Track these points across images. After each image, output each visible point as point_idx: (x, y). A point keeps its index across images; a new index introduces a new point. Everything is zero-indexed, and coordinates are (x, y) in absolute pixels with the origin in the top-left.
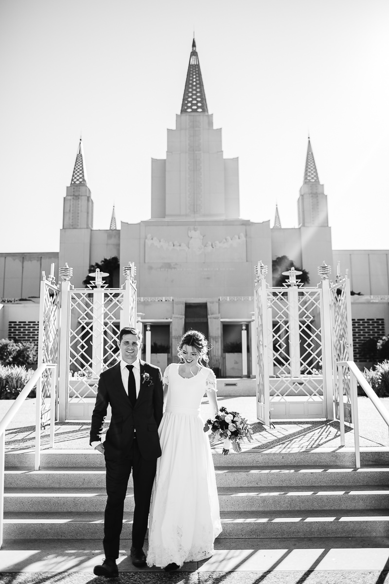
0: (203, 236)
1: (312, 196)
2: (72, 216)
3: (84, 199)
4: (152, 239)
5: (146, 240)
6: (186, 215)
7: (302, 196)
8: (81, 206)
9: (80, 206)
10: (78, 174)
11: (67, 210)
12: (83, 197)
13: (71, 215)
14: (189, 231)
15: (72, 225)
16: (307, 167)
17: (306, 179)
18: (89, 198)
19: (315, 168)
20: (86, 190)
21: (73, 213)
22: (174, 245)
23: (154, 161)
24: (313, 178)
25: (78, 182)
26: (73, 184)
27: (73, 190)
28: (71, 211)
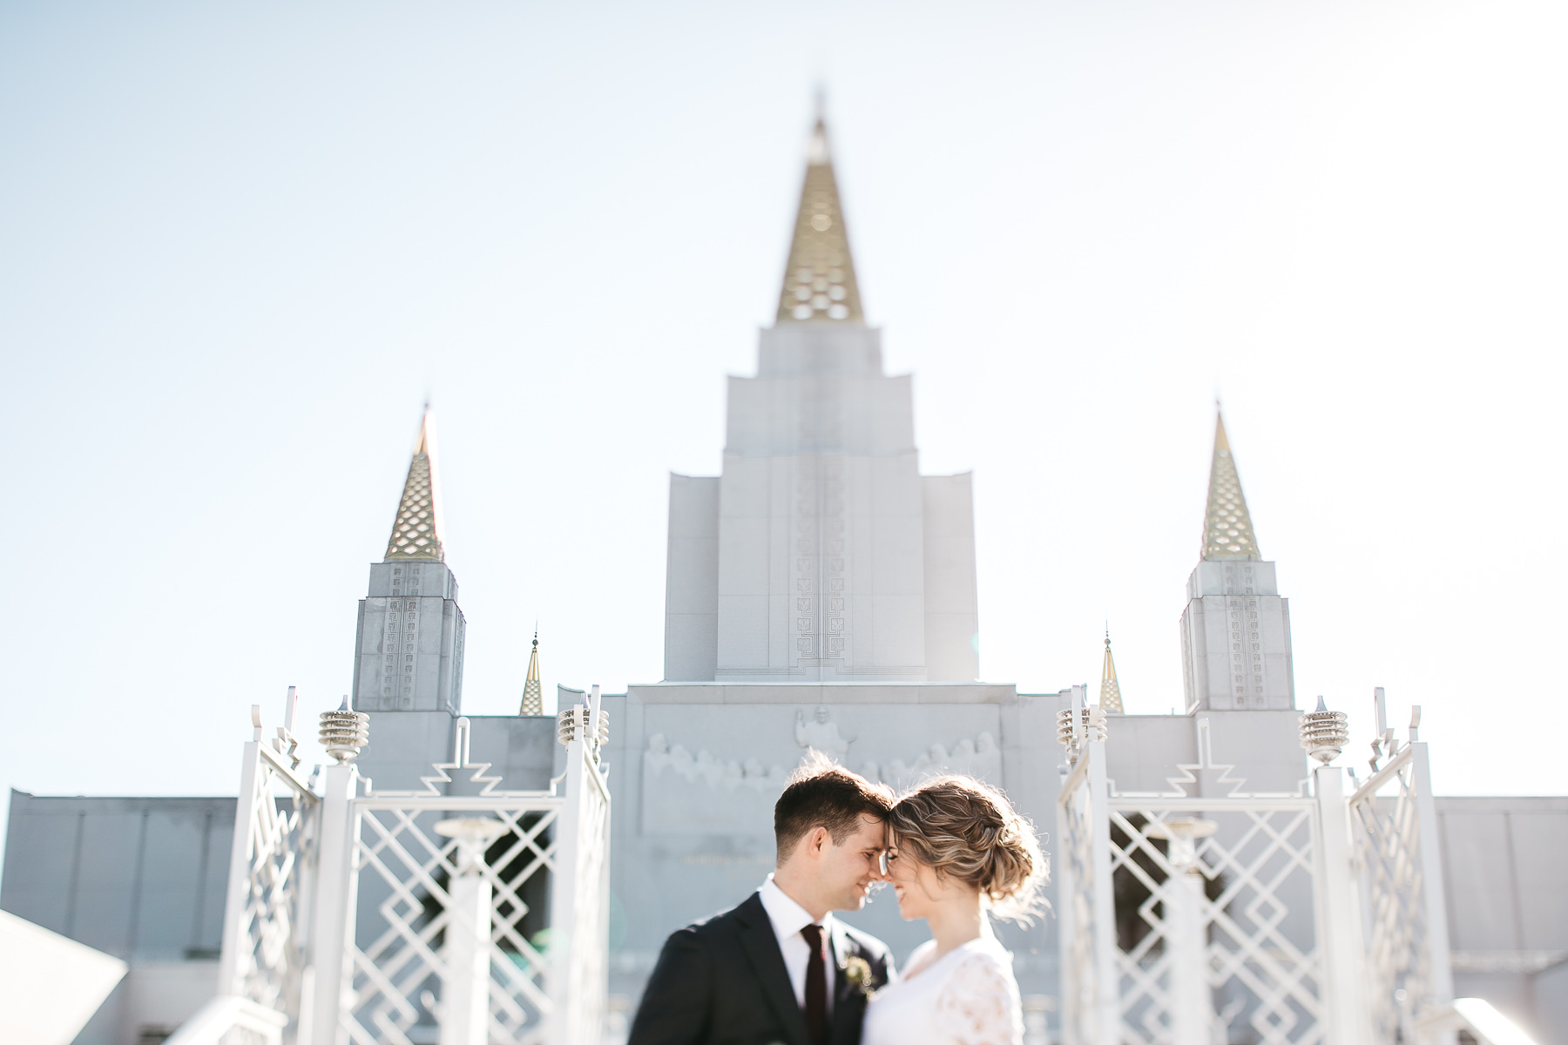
0: (850, 743)
1: (1233, 604)
2: (389, 668)
3: (432, 607)
4: (668, 750)
5: (647, 755)
6: (789, 672)
7: (1199, 601)
8: (420, 634)
9: (416, 631)
10: (414, 521)
11: (371, 646)
12: (426, 602)
13: (385, 663)
14: (799, 725)
15: (387, 700)
16: (1212, 502)
17: (1209, 542)
18: (448, 606)
19: (1242, 506)
20: (440, 577)
21: (390, 657)
22: (744, 773)
23: (680, 484)
24: (1234, 541)
25: (411, 550)
26: (395, 554)
27: (393, 577)
28: (385, 650)
